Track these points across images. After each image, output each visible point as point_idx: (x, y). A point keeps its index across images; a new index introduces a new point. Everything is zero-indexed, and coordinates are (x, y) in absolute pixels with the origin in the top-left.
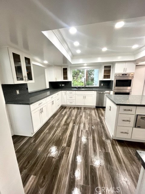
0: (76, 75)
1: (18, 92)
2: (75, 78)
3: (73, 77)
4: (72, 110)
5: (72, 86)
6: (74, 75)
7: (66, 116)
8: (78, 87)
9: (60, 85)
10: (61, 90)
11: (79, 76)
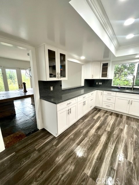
0: (119, 72)
1: (52, 89)
2: (117, 75)
3: (115, 74)
4: (107, 116)
5: (112, 85)
6: (117, 72)
7: (99, 122)
8: (121, 88)
9: (97, 83)
10: (97, 90)
11: (123, 73)
